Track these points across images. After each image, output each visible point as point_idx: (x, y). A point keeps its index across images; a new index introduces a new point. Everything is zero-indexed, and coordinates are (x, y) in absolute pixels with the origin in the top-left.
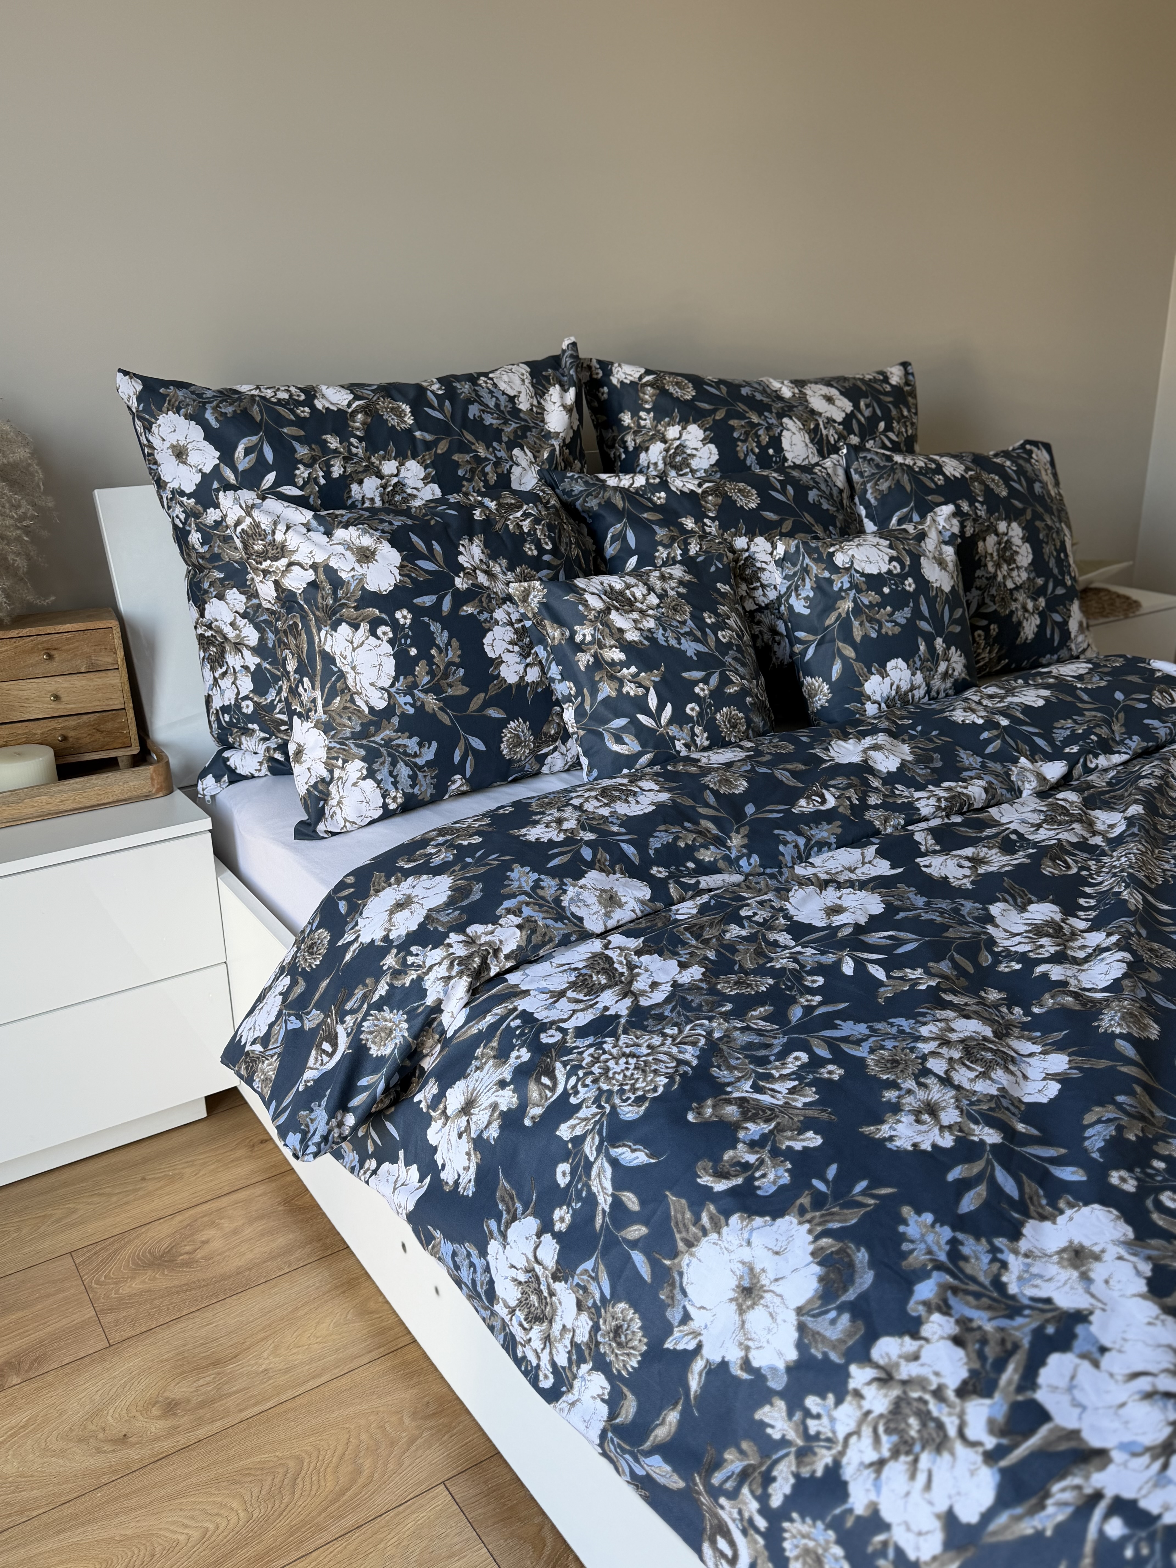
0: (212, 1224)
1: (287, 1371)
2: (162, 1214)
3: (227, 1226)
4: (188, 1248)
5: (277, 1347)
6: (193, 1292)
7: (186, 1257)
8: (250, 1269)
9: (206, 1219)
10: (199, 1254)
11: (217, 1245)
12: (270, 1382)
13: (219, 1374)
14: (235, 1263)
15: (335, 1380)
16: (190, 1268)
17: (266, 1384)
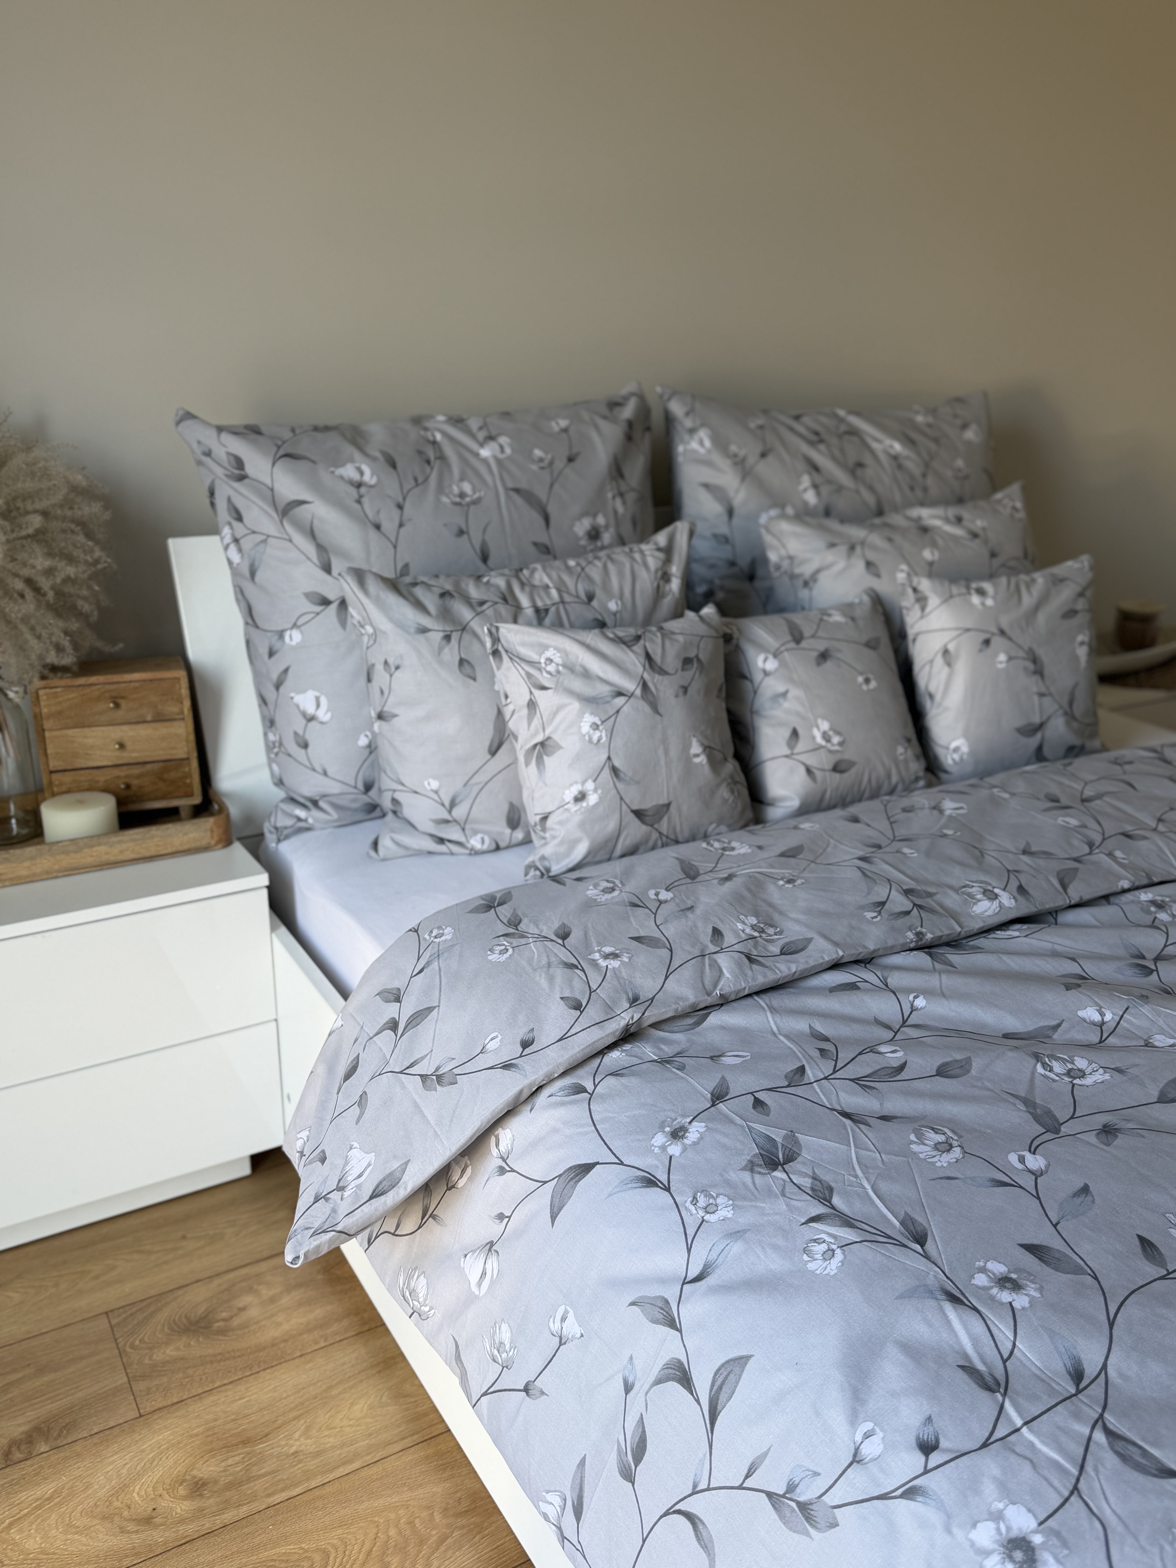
1: (317, 1454)
2: (201, 1276)
3: (265, 1293)
4: (224, 1315)
5: (308, 1428)
6: (228, 1362)
7: (221, 1324)
8: (286, 1341)
9: (244, 1284)
11: (254, 1312)
12: (300, 1466)
13: (249, 1454)
14: (272, 1333)
15: (366, 1468)
16: (226, 1336)
17: (296, 1468)
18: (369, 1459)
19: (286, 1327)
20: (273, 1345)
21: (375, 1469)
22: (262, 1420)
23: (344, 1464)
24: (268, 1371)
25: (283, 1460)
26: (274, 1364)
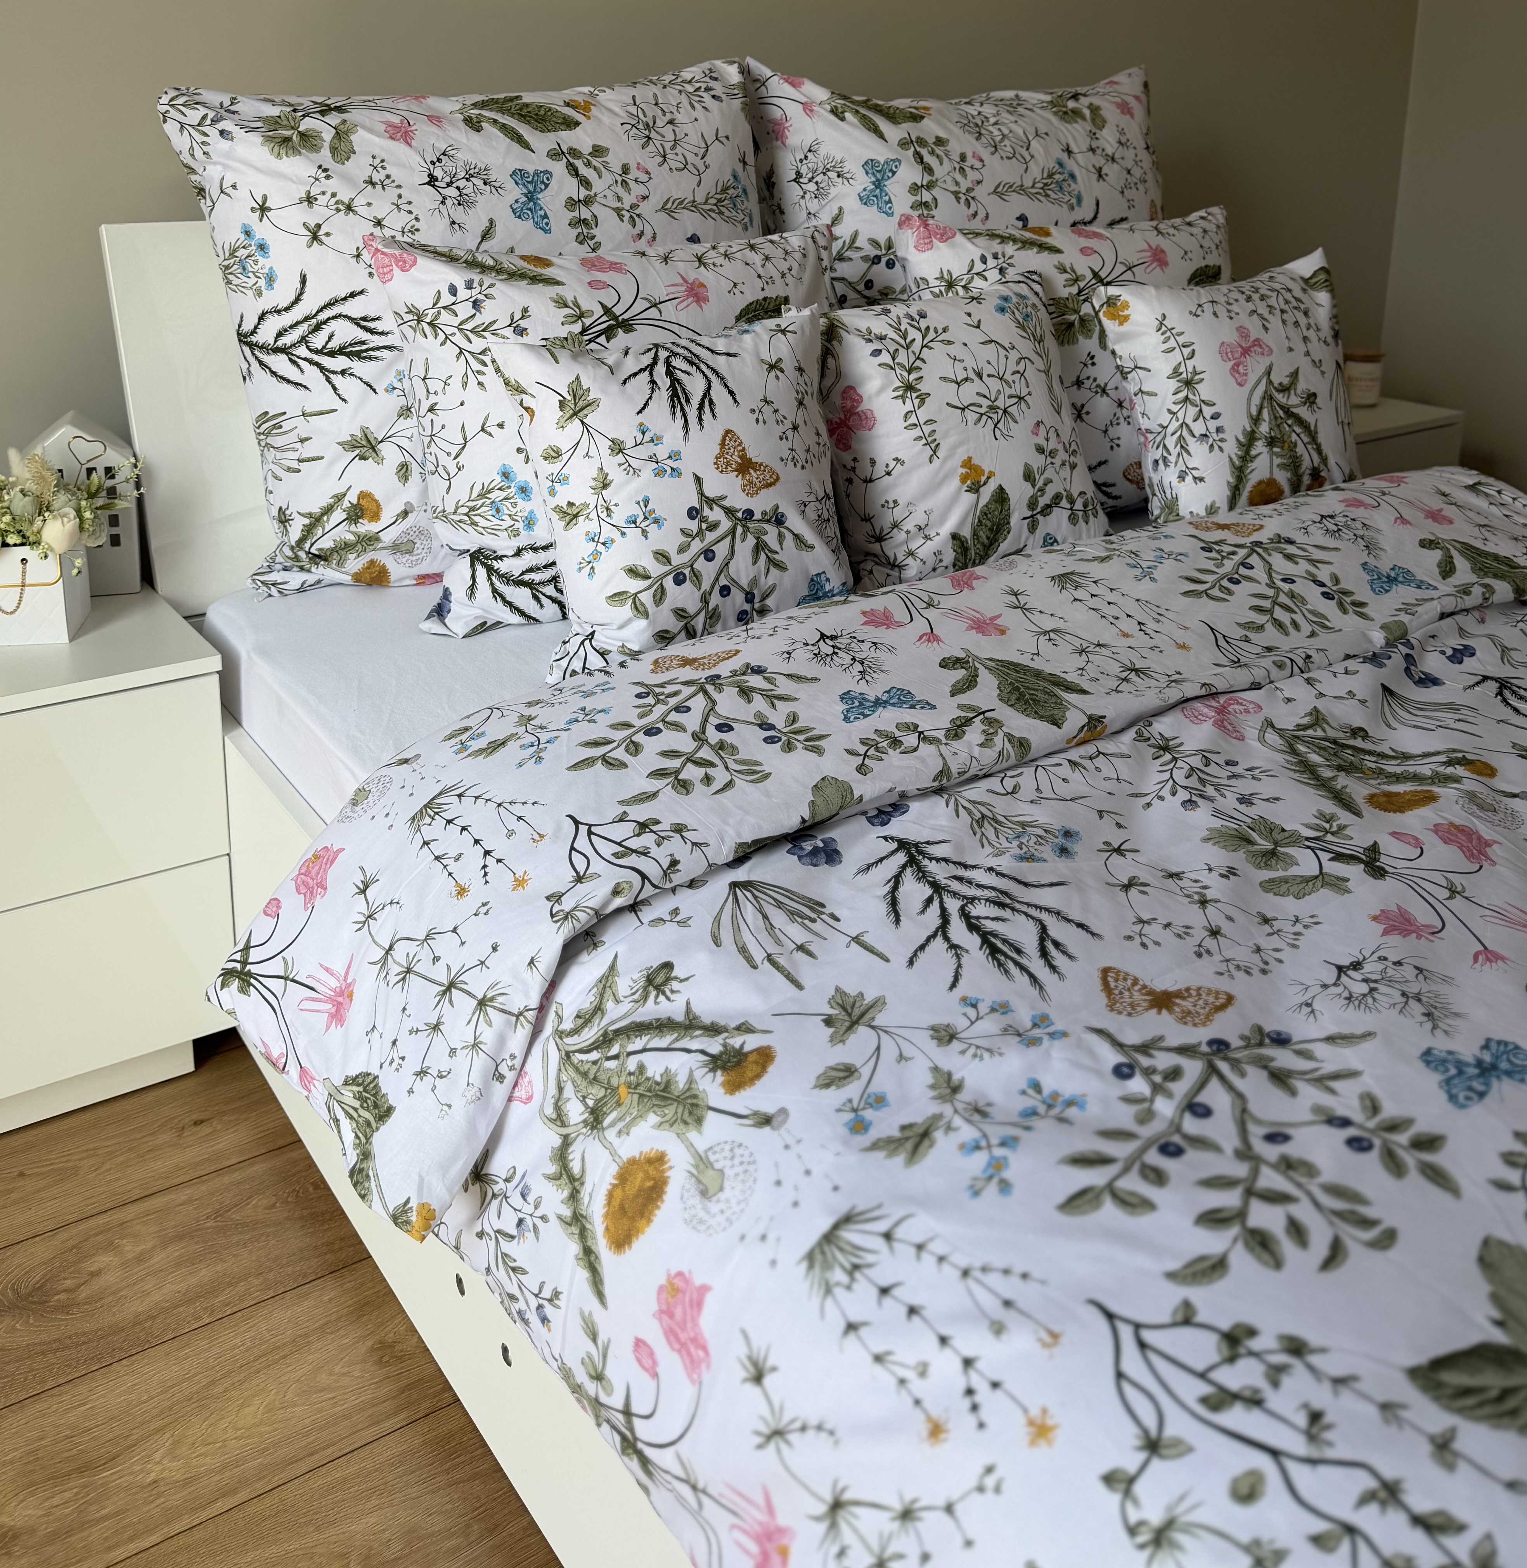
0: (110, 1246)
1: (187, 1482)
2: (39, 1229)
3: (130, 1249)
4: (68, 1283)
5: (176, 1444)
6: (67, 1352)
7: (63, 1296)
8: (154, 1318)
9: (100, 1238)
10: (83, 1294)
11: (110, 1279)
12: (158, 1502)
13: (85, 1487)
14: (136, 1307)
15: (255, 1500)
16: (68, 1313)
17: (153, 1506)
18: (261, 1487)
19: (156, 1297)
20: (134, 1325)
21: (267, 1501)
22: (111, 1436)
23: (224, 1496)
24: (124, 1362)
25: (136, 1493)
26: (134, 1352)
